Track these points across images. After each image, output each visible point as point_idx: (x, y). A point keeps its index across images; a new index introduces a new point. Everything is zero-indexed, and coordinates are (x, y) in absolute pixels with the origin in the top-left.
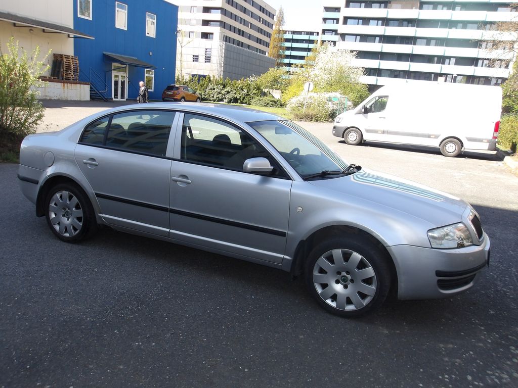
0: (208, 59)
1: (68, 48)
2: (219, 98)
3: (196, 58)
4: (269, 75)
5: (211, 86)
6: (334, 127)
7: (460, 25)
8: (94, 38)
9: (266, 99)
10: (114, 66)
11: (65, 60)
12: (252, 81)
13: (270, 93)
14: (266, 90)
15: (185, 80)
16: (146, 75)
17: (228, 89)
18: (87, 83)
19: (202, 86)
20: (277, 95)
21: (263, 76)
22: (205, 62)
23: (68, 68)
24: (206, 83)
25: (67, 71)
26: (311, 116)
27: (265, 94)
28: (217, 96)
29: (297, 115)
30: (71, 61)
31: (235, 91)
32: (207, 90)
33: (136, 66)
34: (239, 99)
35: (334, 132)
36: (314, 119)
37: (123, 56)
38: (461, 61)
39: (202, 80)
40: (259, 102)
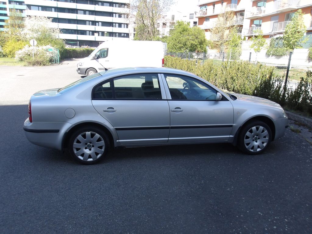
6: (79, 69)
7: (100, 3)
26: (40, 62)
35: (79, 72)
36: (42, 64)
38: (105, 24)
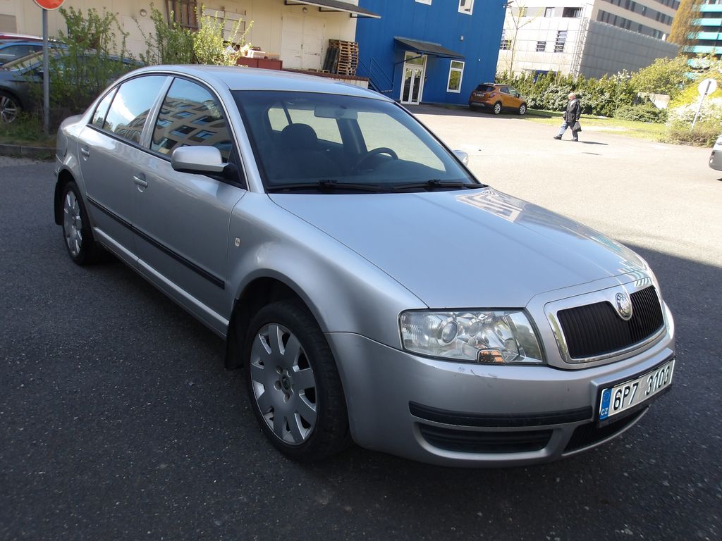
0: (560, 47)
1: (347, 32)
2: (562, 105)
3: (541, 46)
4: (653, 70)
5: (552, 87)
6: (713, 153)
8: (380, 17)
9: (641, 109)
10: (407, 56)
11: (341, 47)
12: (620, 80)
13: (649, 100)
14: (643, 95)
15: (514, 78)
16: (451, 69)
17: (580, 92)
18: (365, 79)
19: (538, 87)
20: (661, 102)
21: (643, 72)
22: (555, 51)
23: (345, 59)
24: (546, 82)
25: (343, 62)
26: (704, 137)
27: (640, 101)
28: (560, 103)
29: (677, 135)
30: (349, 49)
31: (589, 96)
32: (545, 93)
33: (438, 56)
34: (595, 108)
35: (711, 161)
37: (421, 42)
39: (541, 78)
40: (626, 112)
